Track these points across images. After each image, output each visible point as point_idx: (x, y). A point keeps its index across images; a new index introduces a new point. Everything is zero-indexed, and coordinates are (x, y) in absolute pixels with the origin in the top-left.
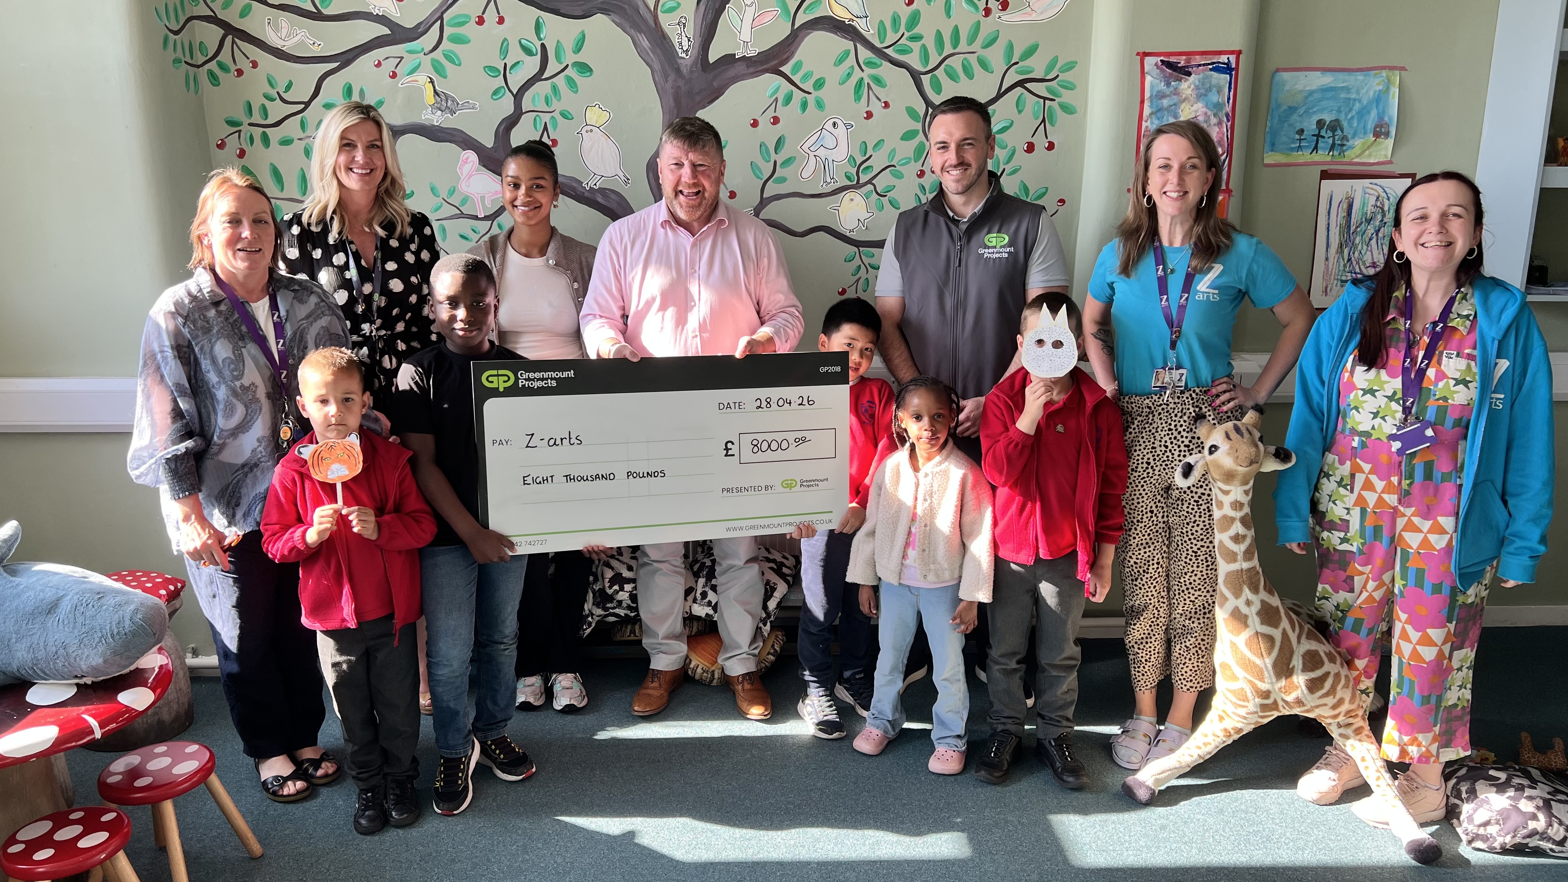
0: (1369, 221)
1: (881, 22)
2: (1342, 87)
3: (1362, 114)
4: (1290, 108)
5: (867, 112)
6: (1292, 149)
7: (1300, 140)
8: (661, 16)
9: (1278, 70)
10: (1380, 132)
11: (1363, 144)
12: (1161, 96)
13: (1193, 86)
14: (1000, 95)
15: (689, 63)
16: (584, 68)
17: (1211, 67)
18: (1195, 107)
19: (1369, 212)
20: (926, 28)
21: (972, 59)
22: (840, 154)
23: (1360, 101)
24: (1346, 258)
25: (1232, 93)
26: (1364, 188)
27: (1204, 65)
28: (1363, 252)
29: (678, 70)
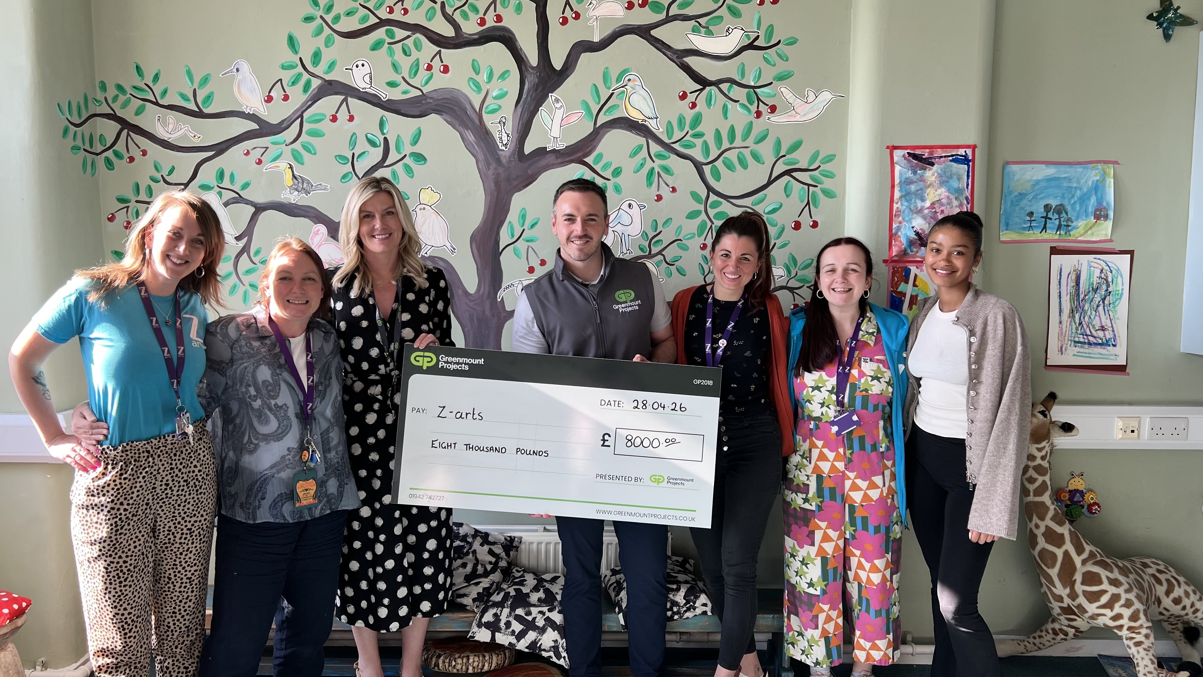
0: (1095, 290)
1: (669, 122)
2: (1065, 178)
3: (1084, 199)
4: (1020, 194)
5: (657, 196)
6: (1024, 229)
7: (1031, 221)
8: (485, 117)
9: (1008, 163)
10: (1100, 215)
11: (1086, 225)
12: (908, 182)
13: (936, 174)
14: (770, 182)
15: (508, 154)
16: (420, 158)
17: (951, 158)
18: (939, 191)
19: (1095, 283)
20: (707, 128)
21: (746, 152)
22: (635, 230)
23: (1081, 189)
24: (1077, 321)
25: (970, 180)
26: (1089, 262)
27: (945, 157)
28: (1092, 317)
29: (498, 160)
